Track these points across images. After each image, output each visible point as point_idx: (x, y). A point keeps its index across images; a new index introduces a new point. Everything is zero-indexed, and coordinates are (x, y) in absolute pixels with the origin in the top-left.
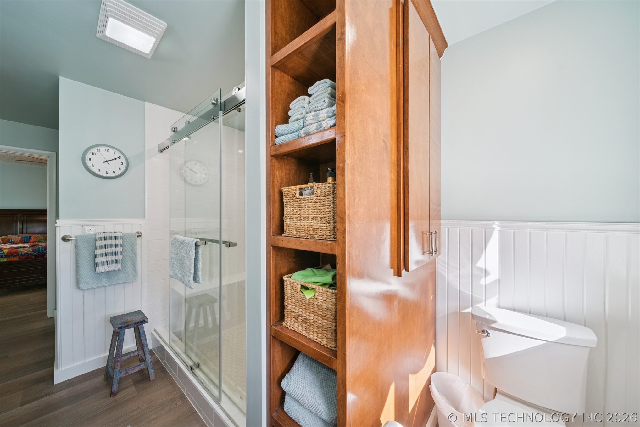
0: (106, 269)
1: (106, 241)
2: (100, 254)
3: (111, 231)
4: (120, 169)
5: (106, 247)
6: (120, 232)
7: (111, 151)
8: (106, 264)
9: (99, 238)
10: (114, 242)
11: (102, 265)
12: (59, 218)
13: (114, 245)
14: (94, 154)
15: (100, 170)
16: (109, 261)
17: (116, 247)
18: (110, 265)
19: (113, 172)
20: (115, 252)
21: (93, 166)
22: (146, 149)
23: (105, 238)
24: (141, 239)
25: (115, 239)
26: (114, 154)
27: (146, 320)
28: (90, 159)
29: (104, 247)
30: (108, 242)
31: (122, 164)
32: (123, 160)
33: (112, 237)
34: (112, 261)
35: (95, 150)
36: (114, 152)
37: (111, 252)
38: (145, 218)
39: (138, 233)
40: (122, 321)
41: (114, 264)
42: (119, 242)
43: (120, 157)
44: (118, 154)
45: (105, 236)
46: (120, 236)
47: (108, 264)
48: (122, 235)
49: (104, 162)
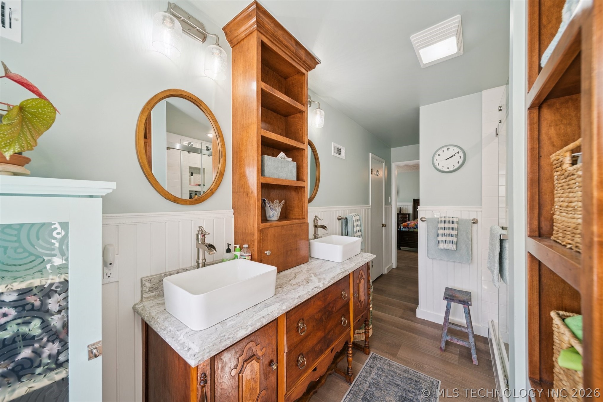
0: (444, 247)
1: (445, 224)
2: (441, 234)
3: (449, 216)
4: (458, 162)
5: (445, 229)
6: (457, 218)
7: (451, 148)
8: (445, 242)
9: (440, 221)
10: (451, 225)
11: (442, 243)
12: (419, 205)
13: (451, 229)
14: (439, 155)
15: (443, 167)
16: (447, 240)
17: (452, 230)
18: (448, 244)
19: (453, 166)
20: (452, 234)
21: (438, 164)
22: (483, 137)
23: (445, 222)
24: (477, 225)
25: (452, 223)
26: (454, 151)
27: (469, 303)
28: (437, 160)
29: (443, 228)
30: (447, 225)
31: (460, 158)
32: (461, 154)
33: (450, 221)
34: (450, 241)
35: (440, 152)
36: (454, 149)
37: (449, 233)
38: (481, 206)
39: (474, 220)
40: (451, 294)
41: (451, 244)
42: (455, 226)
43: (458, 152)
44: (457, 150)
45: (445, 220)
46: (456, 221)
47: (446, 243)
48: (457, 220)
49: (446, 160)
